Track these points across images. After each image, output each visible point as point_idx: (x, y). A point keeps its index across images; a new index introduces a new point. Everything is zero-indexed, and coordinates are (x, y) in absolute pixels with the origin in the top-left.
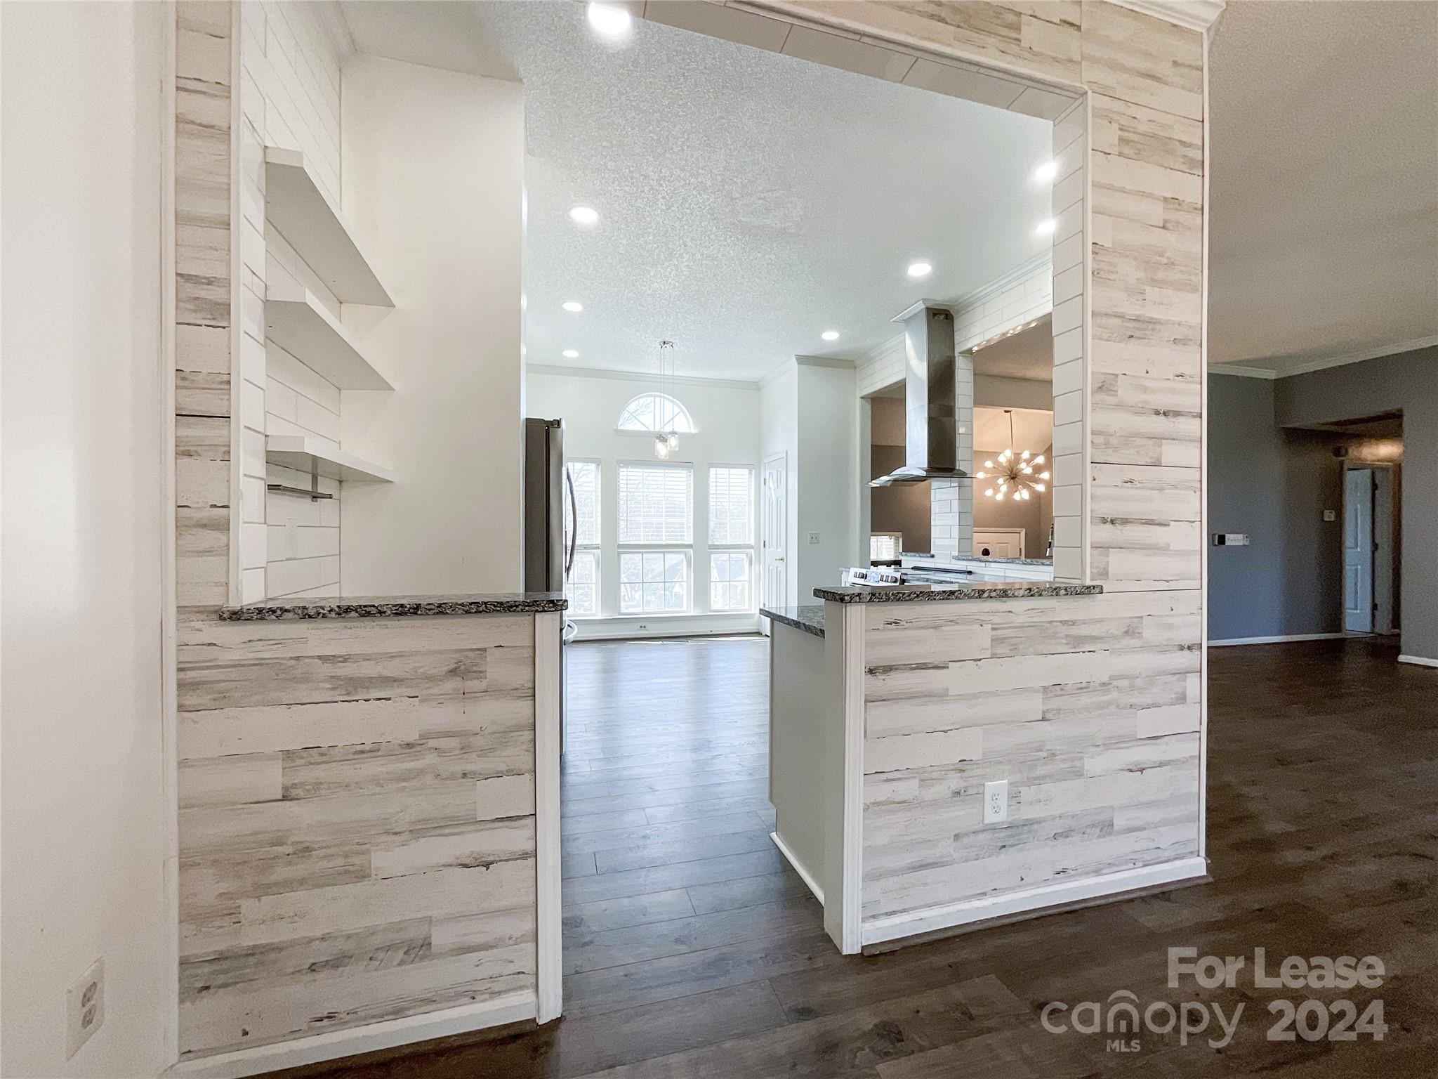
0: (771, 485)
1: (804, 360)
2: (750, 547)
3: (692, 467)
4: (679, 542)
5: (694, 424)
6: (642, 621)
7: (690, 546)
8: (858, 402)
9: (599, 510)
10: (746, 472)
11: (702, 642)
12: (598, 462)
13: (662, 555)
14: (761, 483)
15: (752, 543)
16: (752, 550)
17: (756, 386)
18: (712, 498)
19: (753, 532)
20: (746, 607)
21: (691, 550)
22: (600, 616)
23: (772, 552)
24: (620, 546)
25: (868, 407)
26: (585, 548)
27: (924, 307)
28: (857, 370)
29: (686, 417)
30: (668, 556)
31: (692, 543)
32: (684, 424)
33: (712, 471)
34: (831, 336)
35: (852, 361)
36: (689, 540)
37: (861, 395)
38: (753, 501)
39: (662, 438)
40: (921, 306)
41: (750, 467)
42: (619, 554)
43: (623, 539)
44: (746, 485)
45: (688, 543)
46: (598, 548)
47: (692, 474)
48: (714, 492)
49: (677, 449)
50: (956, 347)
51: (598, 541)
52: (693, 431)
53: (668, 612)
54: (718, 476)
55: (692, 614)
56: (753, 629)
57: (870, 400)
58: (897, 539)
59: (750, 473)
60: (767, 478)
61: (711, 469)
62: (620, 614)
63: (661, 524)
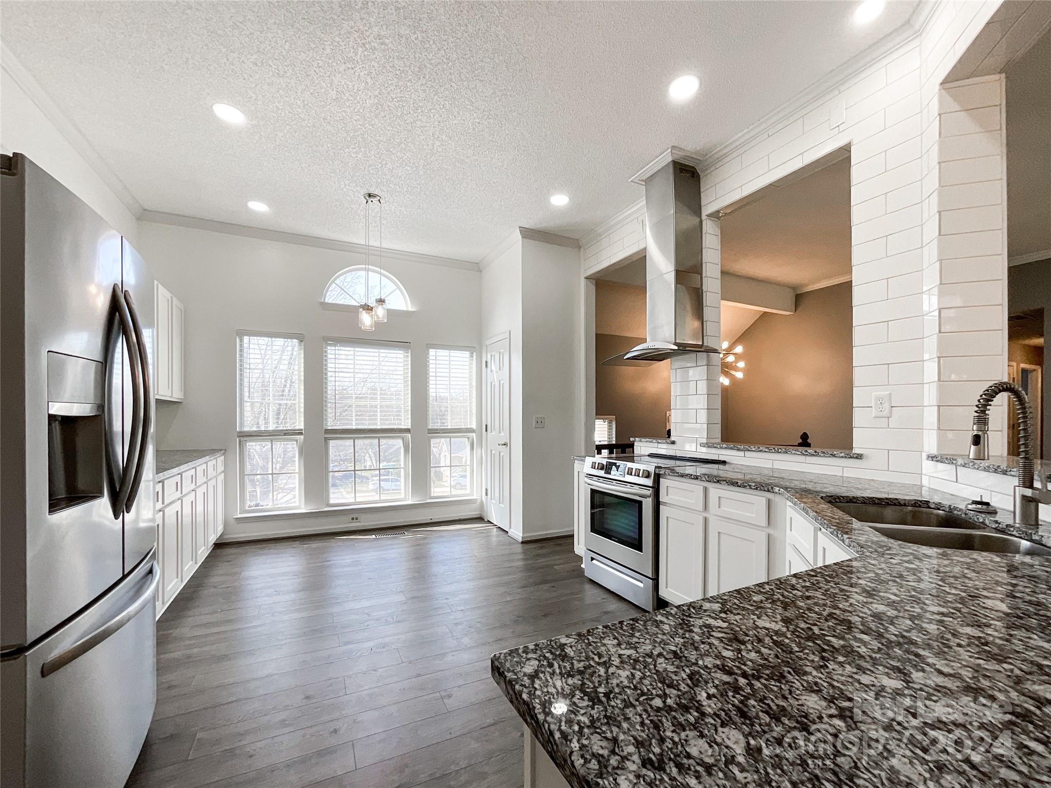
0: (493, 368)
1: (529, 234)
2: (472, 431)
3: (409, 348)
4: (395, 427)
5: (411, 303)
6: (354, 513)
7: (408, 431)
8: (583, 282)
9: (302, 392)
10: (467, 354)
11: (420, 534)
12: (301, 338)
13: (377, 440)
14: (482, 366)
15: (474, 426)
16: (474, 434)
17: (476, 268)
18: (432, 381)
19: (474, 416)
20: (468, 491)
21: (409, 435)
22: (303, 510)
23: (495, 437)
24: (327, 431)
25: (593, 288)
26: (285, 434)
27: (670, 159)
28: (582, 249)
29: (403, 294)
30: (383, 441)
31: (410, 427)
32: (399, 301)
33: (432, 352)
34: (560, 200)
35: (577, 240)
36: (406, 424)
37: (585, 276)
38: (474, 384)
39: (368, 308)
40: (667, 158)
41: (470, 349)
42: (326, 439)
43: (331, 424)
44: (468, 367)
45: (406, 427)
46: (301, 434)
47: (409, 354)
48: (434, 374)
49: (385, 321)
50: (703, 209)
51: (300, 425)
52: (410, 309)
53: (386, 501)
54: (438, 359)
55: (409, 502)
56: (474, 514)
57: (594, 282)
58: (610, 422)
59: (472, 356)
60: (489, 360)
61: (430, 350)
62: (329, 505)
63: (376, 407)
